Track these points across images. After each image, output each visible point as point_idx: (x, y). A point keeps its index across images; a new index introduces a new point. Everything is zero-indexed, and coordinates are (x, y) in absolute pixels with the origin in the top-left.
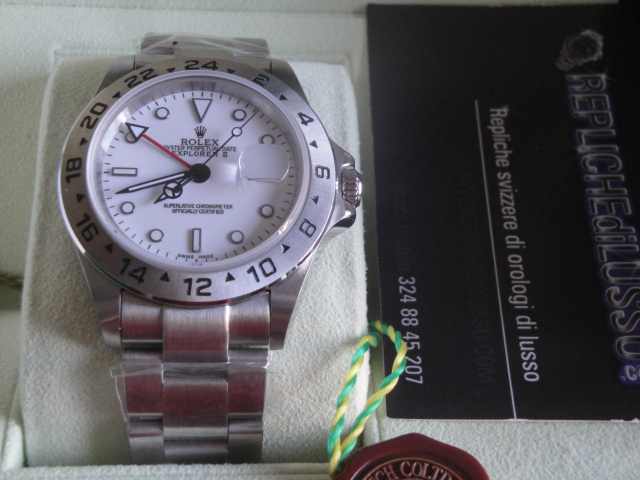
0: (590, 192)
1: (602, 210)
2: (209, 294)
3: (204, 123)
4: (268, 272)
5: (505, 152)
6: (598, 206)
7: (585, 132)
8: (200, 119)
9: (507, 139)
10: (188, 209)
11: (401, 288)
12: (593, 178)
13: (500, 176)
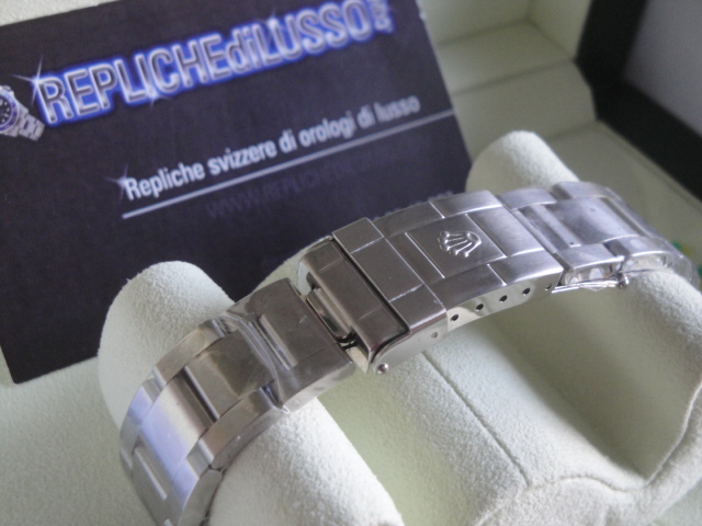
0: (205, 78)
1: (222, 63)
7: (127, 93)
9: (165, 174)
12: (186, 78)
13: (215, 170)
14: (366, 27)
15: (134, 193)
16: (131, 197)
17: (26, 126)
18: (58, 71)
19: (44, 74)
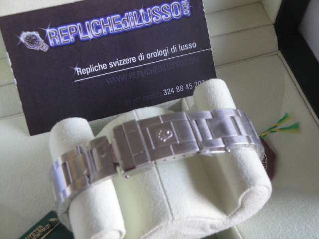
0: (111, 31)
1: (119, 26)
5: (99, 66)
6: (117, 28)
7: (81, 36)
11: (169, 94)
12: (104, 31)
13: (111, 66)
14: (180, 14)
15: (79, 73)
16: (78, 74)
17: (42, 47)
18: (56, 27)
19: (51, 27)
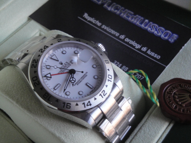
0: (122, 16)
2: (106, 94)
3: (60, 61)
4: (111, 78)
5: (97, 22)
6: (126, 17)
7: (105, 6)
8: (58, 61)
9: (94, 19)
10: (80, 81)
12: (118, 12)
13: (103, 27)
14: (166, 38)
16: (84, 16)
